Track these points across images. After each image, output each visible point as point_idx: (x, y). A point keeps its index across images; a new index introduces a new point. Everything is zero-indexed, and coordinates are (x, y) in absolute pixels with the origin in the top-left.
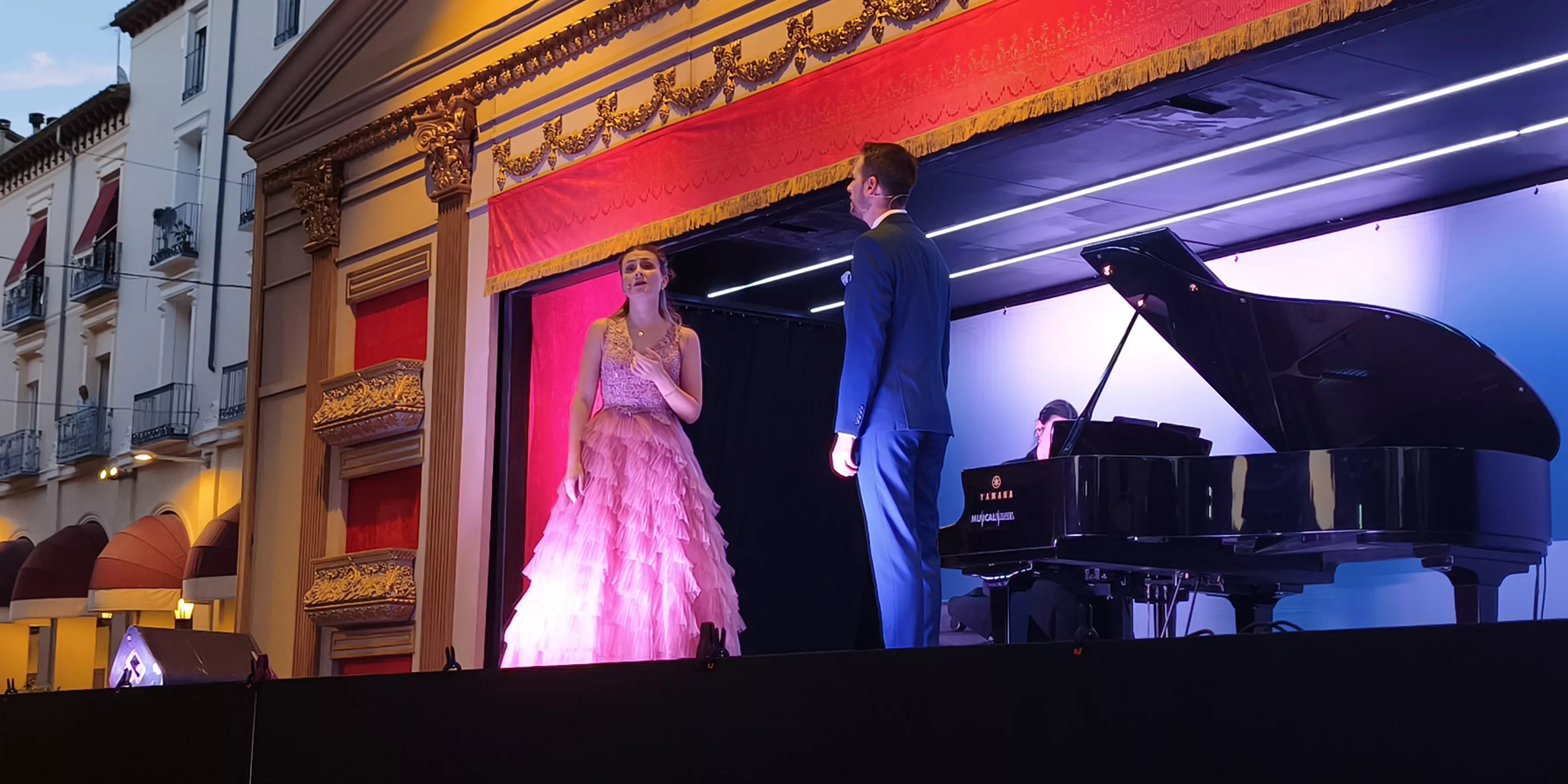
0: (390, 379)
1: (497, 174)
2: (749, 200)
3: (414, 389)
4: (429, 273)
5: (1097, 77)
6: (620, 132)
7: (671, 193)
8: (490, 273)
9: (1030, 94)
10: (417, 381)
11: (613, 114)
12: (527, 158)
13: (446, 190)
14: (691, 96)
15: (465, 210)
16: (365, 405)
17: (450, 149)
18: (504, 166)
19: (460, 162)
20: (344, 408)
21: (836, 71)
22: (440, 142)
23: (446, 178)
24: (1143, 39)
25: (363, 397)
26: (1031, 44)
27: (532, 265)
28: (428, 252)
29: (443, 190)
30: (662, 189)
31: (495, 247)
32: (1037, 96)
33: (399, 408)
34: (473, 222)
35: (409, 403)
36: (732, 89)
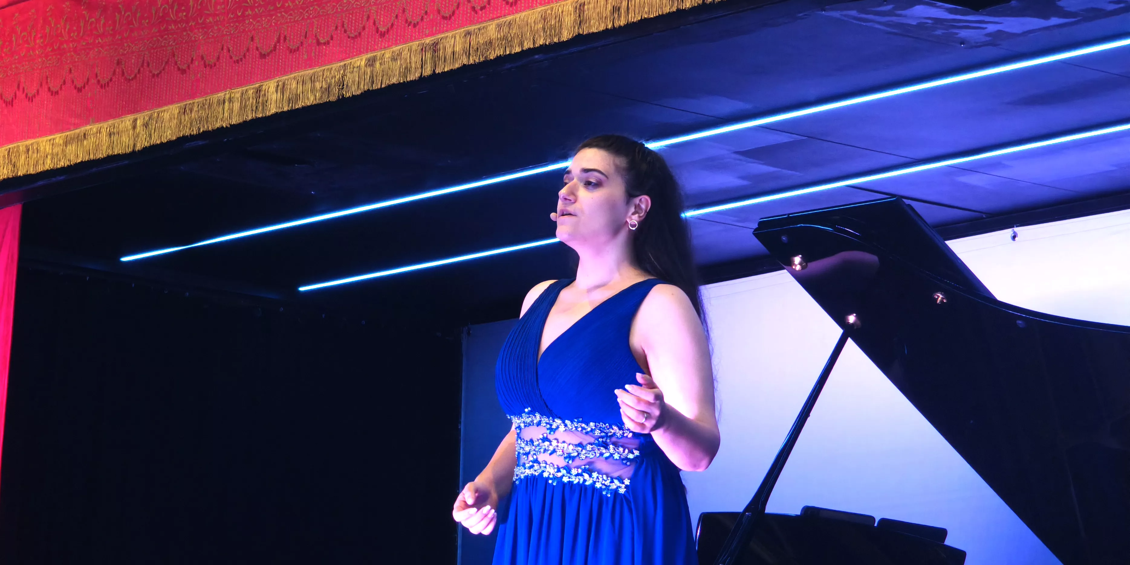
2: (193, 115)
7: (57, 93)
30: (41, 85)
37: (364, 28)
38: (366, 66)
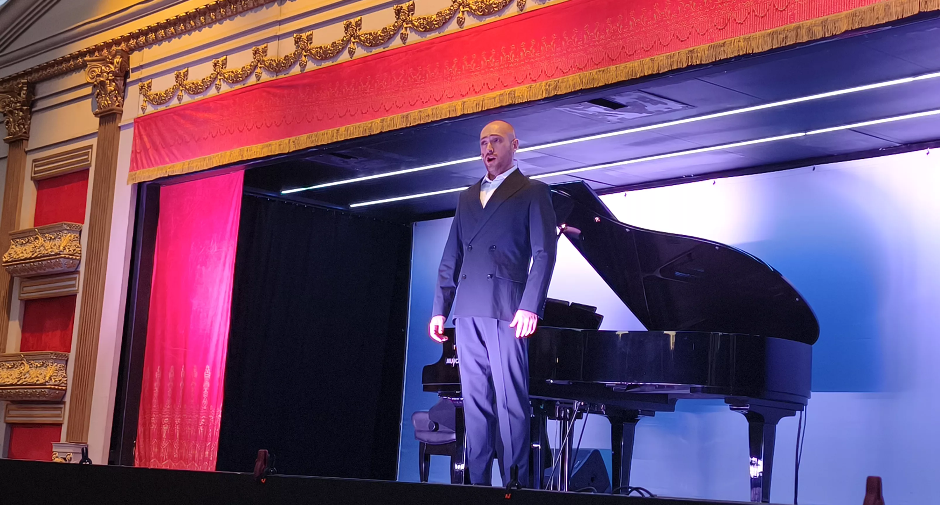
0: (58, 235)
1: (141, 103)
2: (313, 139)
3: (74, 243)
4: (90, 165)
5: (544, 84)
6: (228, 83)
7: (260, 128)
8: (132, 169)
9: (501, 89)
10: (77, 237)
11: (224, 71)
12: (163, 94)
13: (105, 110)
14: (277, 64)
15: (118, 124)
16: (39, 251)
17: (110, 82)
18: (147, 98)
19: (117, 92)
20: (25, 252)
21: (375, 60)
22: (103, 77)
23: (106, 102)
24: (575, 62)
25: (38, 245)
26: (504, 57)
27: (161, 166)
28: (90, 150)
29: (103, 110)
30: (254, 125)
31: (136, 152)
32: (505, 92)
33: (63, 256)
34: (122, 133)
35: (70, 253)
36: (305, 63)
37: (380, 108)
38: (380, 122)
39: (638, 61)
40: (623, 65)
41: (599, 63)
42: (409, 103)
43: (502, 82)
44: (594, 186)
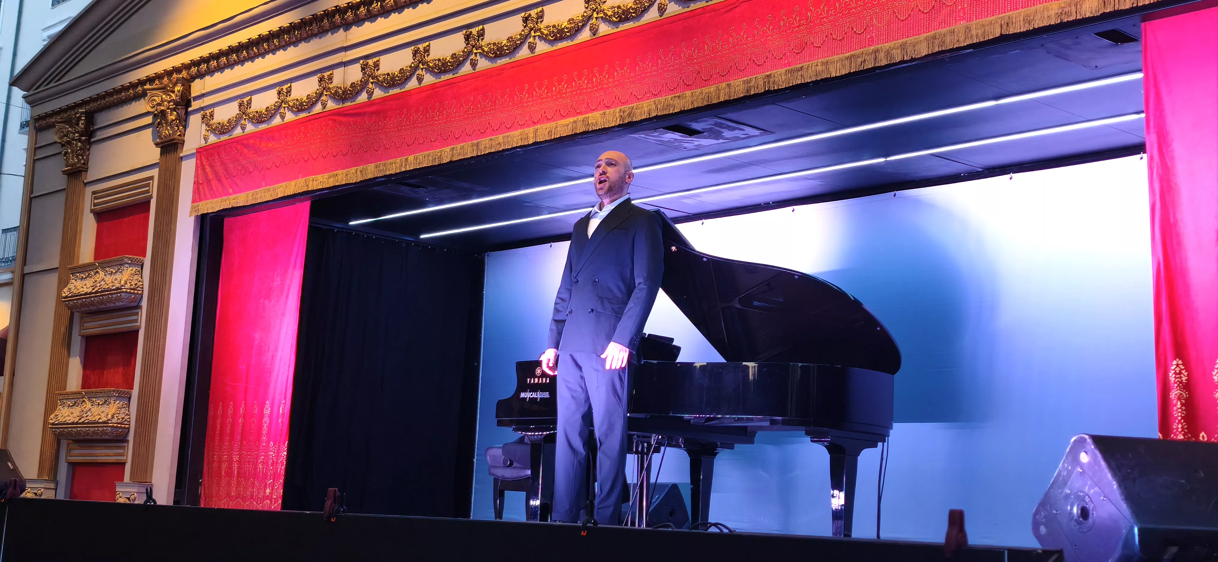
0: (119, 269)
1: (204, 132)
2: (381, 168)
3: (136, 277)
4: (151, 197)
5: (618, 110)
6: (292, 111)
7: (325, 158)
8: (194, 201)
9: (573, 116)
10: (139, 271)
11: (289, 99)
12: (225, 123)
13: (168, 139)
14: (343, 92)
15: (179, 155)
16: (100, 286)
17: (171, 112)
18: (209, 127)
19: (178, 121)
20: (85, 287)
21: (444, 86)
22: (163, 106)
23: (167, 132)
24: (649, 88)
25: (99, 280)
26: (576, 83)
27: (225, 198)
28: (151, 181)
29: (164, 140)
30: (319, 154)
31: (198, 183)
32: (578, 118)
33: (124, 290)
34: (184, 163)
35: (132, 287)
36: (372, 90)
37: (450, 136)
38: (450, 151)
39: (714, 86)
40: (698, 91)
41: (675, 88)
42: (480, 130)
43: (574, 109)
44: (669, 214)
